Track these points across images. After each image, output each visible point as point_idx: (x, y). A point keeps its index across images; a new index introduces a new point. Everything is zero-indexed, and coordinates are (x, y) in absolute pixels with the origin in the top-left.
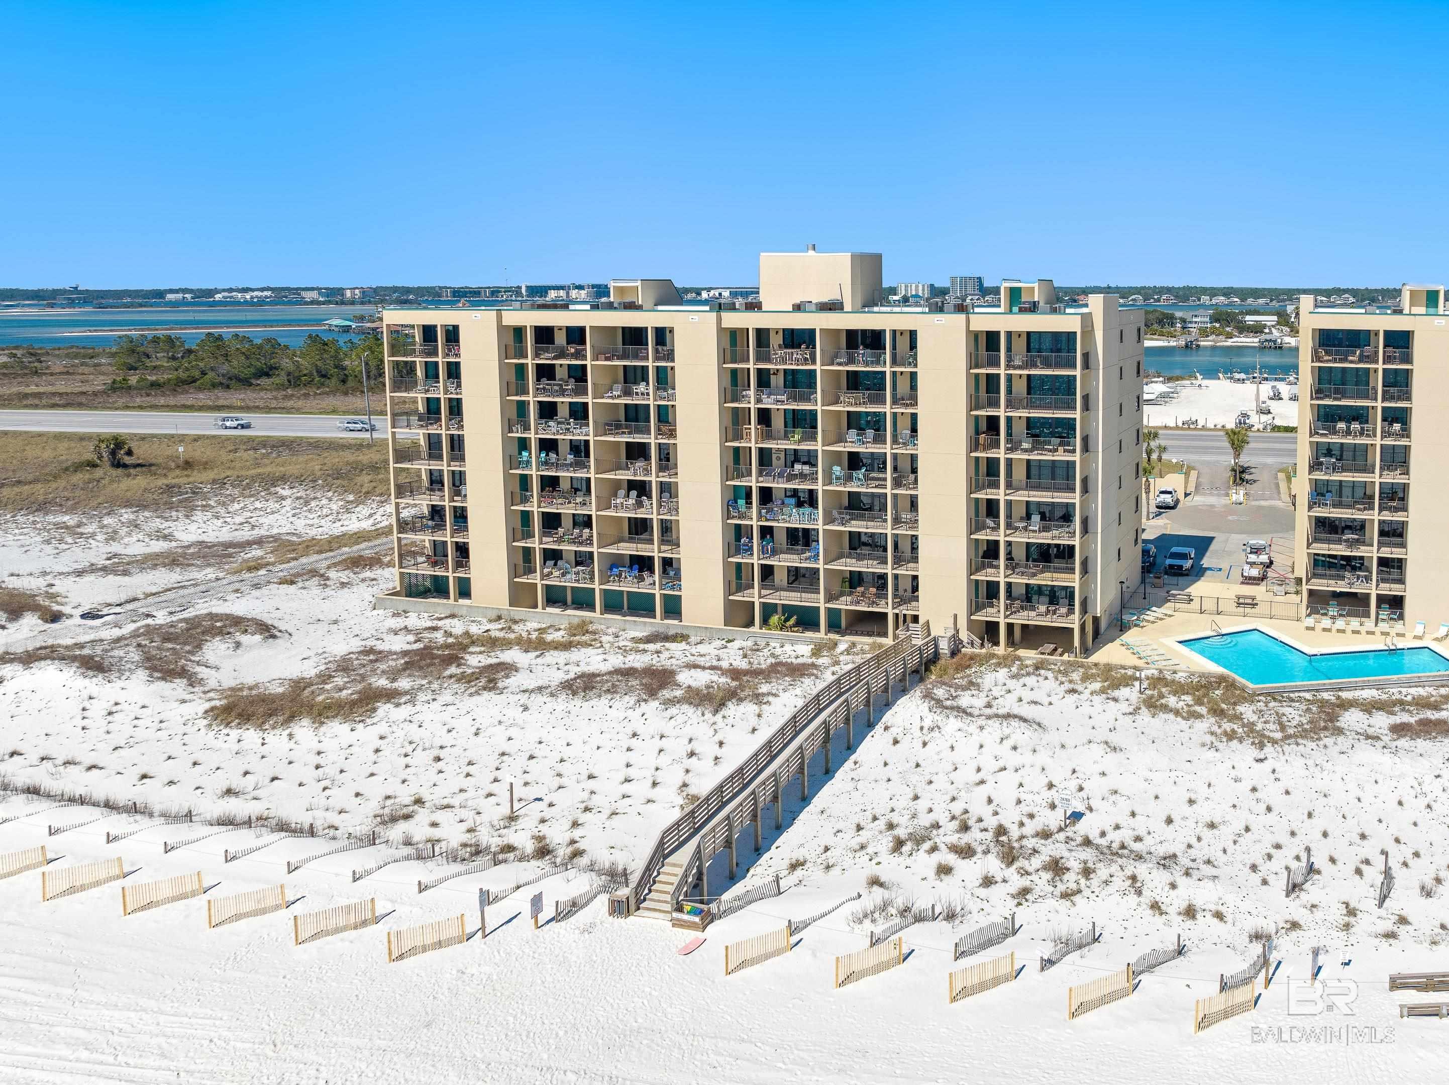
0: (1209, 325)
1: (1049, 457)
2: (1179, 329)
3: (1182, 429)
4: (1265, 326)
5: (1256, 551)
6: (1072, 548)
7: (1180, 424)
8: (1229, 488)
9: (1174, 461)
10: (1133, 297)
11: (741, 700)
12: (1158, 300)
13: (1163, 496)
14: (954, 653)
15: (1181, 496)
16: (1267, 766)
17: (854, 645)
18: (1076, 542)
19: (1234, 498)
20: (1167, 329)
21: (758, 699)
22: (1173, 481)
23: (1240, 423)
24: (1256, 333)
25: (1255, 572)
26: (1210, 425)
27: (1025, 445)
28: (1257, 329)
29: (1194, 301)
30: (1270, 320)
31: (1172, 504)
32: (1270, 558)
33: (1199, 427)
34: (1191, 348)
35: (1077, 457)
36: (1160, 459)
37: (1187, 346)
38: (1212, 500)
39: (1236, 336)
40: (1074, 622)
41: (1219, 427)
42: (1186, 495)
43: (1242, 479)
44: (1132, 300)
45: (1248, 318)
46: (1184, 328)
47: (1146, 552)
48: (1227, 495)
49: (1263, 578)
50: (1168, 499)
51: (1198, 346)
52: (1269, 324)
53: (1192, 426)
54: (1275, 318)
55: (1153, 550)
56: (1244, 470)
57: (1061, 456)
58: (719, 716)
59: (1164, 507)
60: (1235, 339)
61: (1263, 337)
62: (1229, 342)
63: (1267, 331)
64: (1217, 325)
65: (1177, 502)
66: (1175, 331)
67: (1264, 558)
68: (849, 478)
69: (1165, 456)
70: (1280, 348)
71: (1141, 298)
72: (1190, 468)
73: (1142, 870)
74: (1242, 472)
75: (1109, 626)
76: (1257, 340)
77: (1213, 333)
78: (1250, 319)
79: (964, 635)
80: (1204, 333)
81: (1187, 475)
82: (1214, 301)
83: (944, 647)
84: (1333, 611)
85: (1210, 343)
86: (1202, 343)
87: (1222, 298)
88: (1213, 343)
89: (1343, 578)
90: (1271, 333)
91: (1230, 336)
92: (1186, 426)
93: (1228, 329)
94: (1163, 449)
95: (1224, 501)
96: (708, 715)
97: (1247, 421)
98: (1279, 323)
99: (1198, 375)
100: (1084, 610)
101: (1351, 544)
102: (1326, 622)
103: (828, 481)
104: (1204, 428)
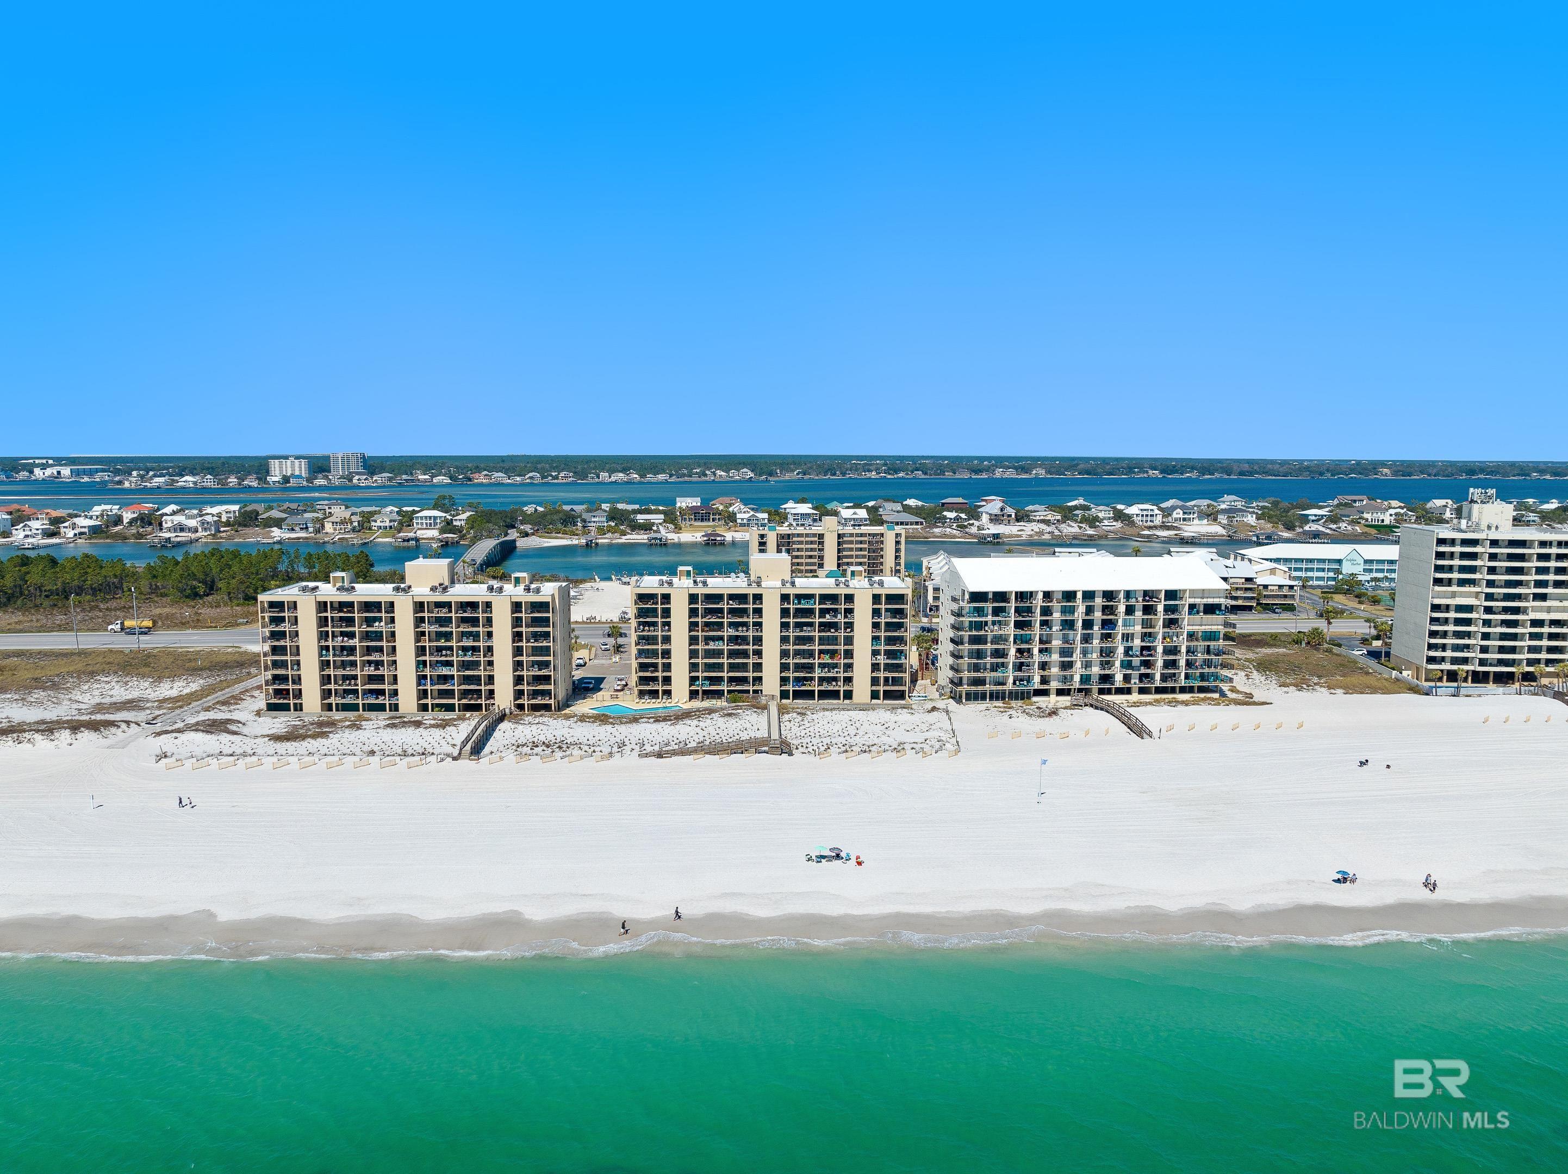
0: (606, 524)
1: (541, 644)
2: (580, 528)
3: (586, 623)
4: (653, 524)
5: (621, 680)
6: (550, 676)
7: (585, 620)
8: (612, 656)
9: (583, 643)
10: (531, 474)
11: (450, 726)
12: (556, 478)
13: (579, 661)
14: (511, 714)
15: (588, 661)
16: (615, 728)
17: (472, 714)
18: (552, 673)
19: (614, 660)
20: (570, 528)
21: (455, 725)
22: (583, 654)
23: (622, 618)
24: (646, 530)
25: (619, 688)
26: (604, 620)
27: (531, 641)
28: (647, 527)
29: (593, 478)
30: (658, 518)
31: (583, 664)
32: (626, 683)
33: (597, 621)
34: (591, 547)
35: (551, 644)
36: (576, 642)
37: (587, 545)
38: (603, 662)
39: (629, 533)
40: (552, 702)
41: (609, 621)
42: (590, 660)
43: (618, 651)
44: (531, 478)
45: (639, 517)
46: (584, 527)
47: (574, 682)
48: (611, 659)
49: (622, 690)
50: (581, 662)
51: (597, 544)
52: (656, 521)
53: (592, 621)
54: (662, 516)
55: (576, 682)
56: (620, 646)
57: (545, 644)
58: (445, 730)
59: (579, 666)
60: (628, 537)
61: (653, 535)
62: (623, 540)
63: (655, 528)
64: (613, 524)
65: (585, 663)
66: (577, 529)
67: (624, 683)
68: (465, 655)
69: (578, 641)
70: (665, 544)
71: (538, 475)
72: (592, 646)
73: (582, 746)
74: (619, 647)
75: (563, 706)
76: (646, 537)
77: (609, 531)
78: (641, 518)
79: (513, 708)
80: (601, 531)
81: (590, 650)
82: (613, 479)
83: (507, 711)
84: (646, 697)
85: (606, 541)
86: (600, 541)
87: (621, 475)
88: (609, 541)
89: (649, 685)
90: (658, 531)
91: (624, 533)
92: (589, 621)
93: (622, 527)
94: (577, 637)
95: (610, 662)
96: (441, 730)
97: (626, 617)
98: (665, 521)
99: (596, 577)
100: (555, 699)
101: (652, 672)
102: (644, 701)
103: (457, 657)
104: (600, 622)
